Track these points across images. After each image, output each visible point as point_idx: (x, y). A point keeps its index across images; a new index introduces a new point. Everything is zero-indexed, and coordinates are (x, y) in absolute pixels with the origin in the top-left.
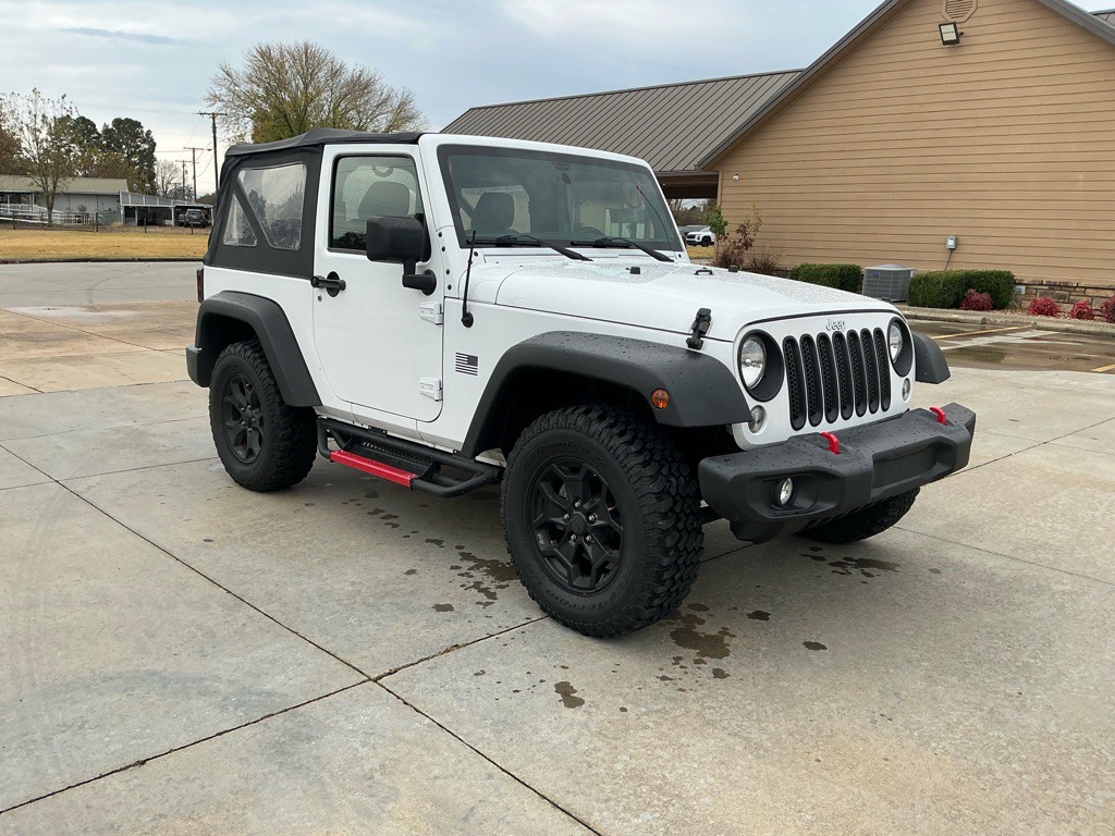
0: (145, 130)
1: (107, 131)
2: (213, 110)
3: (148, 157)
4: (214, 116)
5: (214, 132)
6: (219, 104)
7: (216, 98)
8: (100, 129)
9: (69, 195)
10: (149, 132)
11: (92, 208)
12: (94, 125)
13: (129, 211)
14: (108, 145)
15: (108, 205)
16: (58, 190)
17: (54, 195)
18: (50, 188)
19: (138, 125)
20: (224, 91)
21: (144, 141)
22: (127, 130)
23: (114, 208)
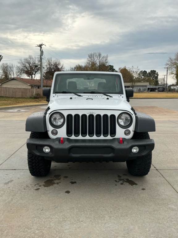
0: (157, 72)
1: (149, 73)
2: (167, 67)
3: (157, 78)
4: (167, 68)
5: (167, 71)
6: (168, 66)
7: (167, 64)
8: (148, 73)
9: (138, 86)
10: (157, 73)
11: (142, 88)
12: (147, 72)
13: (148, 89)
14: (149, 76)
15: (145, 88)
16: (135, 85)
17: (134, 86)
18: (133, 85)
19: (155, 71)
20: (169, 63)
21: (156, 74)
22: (153, 72)
23: (146, 88)
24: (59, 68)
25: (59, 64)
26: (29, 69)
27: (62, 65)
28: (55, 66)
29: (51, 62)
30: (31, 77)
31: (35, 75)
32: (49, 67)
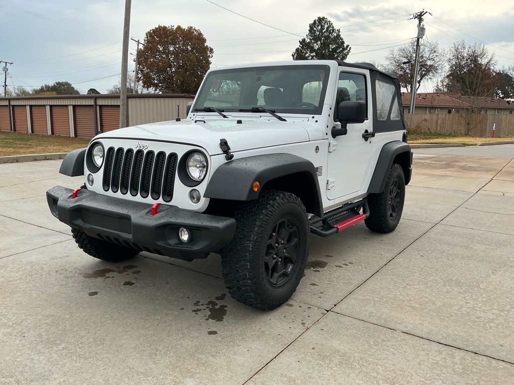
24: (481, 65)
25: (483, 55)
26: (408, 71)
27: (489, 57)
28: (471, 61)
29: (461, 52)
30: (409, 87)
31: (419, 82)
32: (456, 63)
